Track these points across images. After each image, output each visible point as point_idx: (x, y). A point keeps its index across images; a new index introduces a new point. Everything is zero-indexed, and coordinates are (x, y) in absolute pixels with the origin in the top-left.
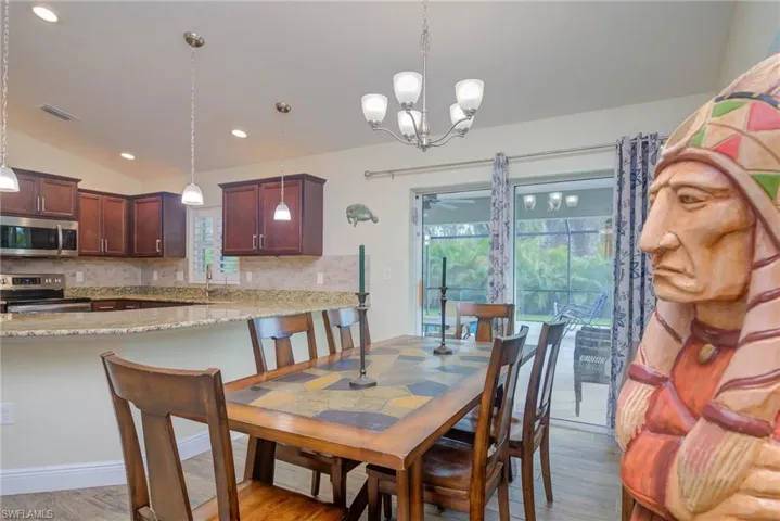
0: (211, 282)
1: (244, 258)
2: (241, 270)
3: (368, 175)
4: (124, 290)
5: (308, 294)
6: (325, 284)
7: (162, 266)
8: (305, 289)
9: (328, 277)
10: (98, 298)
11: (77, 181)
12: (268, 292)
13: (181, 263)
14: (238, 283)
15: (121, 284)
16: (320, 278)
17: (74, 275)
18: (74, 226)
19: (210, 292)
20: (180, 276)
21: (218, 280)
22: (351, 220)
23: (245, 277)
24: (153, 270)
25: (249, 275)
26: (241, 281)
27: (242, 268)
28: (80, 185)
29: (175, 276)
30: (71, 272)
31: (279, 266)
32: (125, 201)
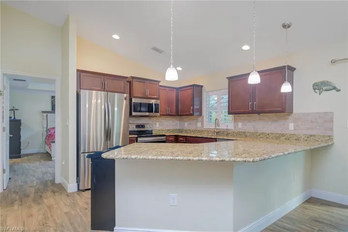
0: (217, 127)
1: (236, 115)
2: (235, 122)
3: (333, 62)
4: (173, 131)
5: (283, 135)
6: (295, 129)
7: (189, 120)
8: (279, 132)
9: (298, 126)
10: (168, 135)
11: (159, 82)
12: (253, 133)
13: (200, 119)
14: (233, 128)
15: (171, 128)
16: (291, 126)
17: (156, 124)
18: (158, 102)
19: (217, 133)
20: (199, 125)
21: (222, 127)
22: (316, 91)
23: (237, 125)
24: (185, 122)
25: (240, 125)
26: (235, 127)
27: (235, 120)
28: (161, 84)
29: (196, 124)
30: (155, 122)
31: (260, 119)
32: (175, 90)
